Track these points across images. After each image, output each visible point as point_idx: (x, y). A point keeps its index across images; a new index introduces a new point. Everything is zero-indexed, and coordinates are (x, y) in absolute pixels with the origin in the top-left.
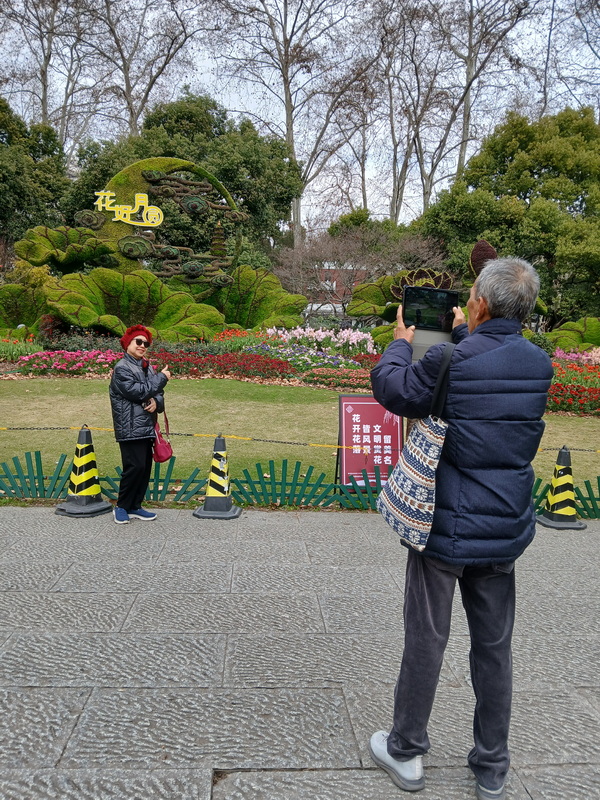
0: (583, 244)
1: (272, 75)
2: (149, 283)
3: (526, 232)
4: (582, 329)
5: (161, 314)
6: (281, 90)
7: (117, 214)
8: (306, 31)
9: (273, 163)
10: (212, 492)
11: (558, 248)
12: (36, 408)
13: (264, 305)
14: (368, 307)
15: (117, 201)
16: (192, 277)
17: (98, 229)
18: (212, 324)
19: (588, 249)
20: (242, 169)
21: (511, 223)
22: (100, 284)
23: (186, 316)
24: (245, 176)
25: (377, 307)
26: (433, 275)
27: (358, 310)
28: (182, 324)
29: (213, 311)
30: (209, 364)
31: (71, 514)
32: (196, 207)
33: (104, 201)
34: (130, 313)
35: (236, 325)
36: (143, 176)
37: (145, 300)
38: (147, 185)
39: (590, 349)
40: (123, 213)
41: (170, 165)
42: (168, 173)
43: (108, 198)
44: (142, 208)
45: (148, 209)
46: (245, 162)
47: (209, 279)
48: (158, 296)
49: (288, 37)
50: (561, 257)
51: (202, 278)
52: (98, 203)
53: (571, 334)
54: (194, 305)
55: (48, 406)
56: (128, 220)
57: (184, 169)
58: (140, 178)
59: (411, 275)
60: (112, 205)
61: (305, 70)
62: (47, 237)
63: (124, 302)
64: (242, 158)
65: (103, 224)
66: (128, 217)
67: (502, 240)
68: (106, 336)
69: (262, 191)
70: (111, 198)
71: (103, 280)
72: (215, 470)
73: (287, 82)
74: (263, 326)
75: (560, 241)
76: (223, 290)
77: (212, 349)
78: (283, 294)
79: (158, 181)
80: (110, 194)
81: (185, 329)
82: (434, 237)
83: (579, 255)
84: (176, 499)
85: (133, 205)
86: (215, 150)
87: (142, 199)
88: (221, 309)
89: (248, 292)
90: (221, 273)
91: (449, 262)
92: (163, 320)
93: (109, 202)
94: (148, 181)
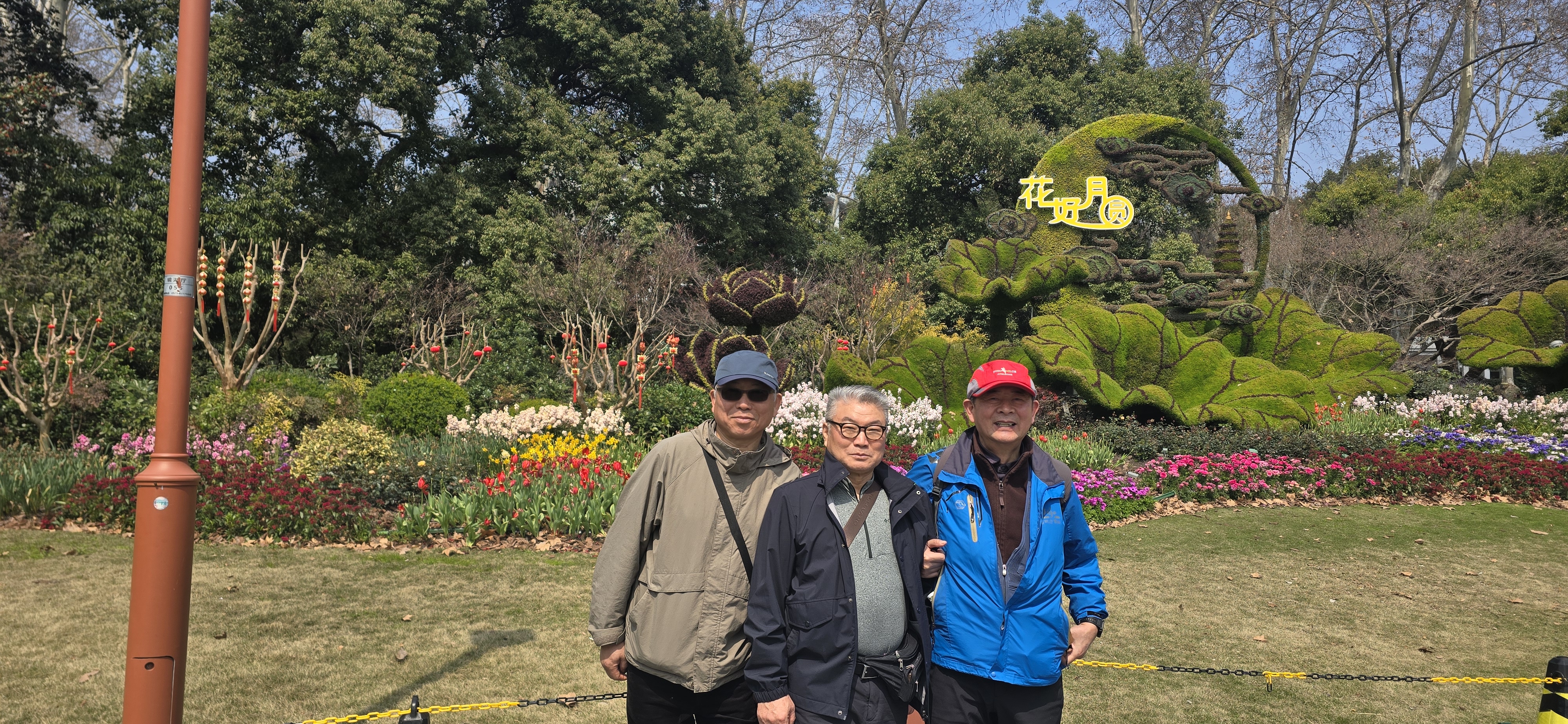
2: (1159, 324)
5: (1183, 378)
7: (1056, 213)
13: (1301, 353)
14: (1510, 350)
15: (1057, 190)
18: (1295, 393)
22: (1088, 331)
27: (1489, 356)
32: (1192, 193)
33: (1034, 193)
36: (1098, 147)
37: (1156, 355)
38: (1104, 163)
40: (1067, 210)
41: (1143, 127)
42: (1139, 141)
43: (1041, 188)
44: (1098, 200)
45: (1106, 200)
47: (1217, 313)
48: (1175, 347)
51: (1203, 311)
52: (1026, 195)
54: (1239, 360)
56: (1074, 222)
57: (1166, 131)
58: (1091, 151)
60: (1049, 198)
63: (1121, 360)
65: (1034, 230)
66: (1076, 216)
70: (1047, 187)
71: (1092, 323)
78: (1338, 332)
79: (1125, 153)
80: (1044, 180)
85: (1083, 197)
87: (1096, 185)
90: (1238, 302)
93: (1042, 193)
94: (1106, 156)
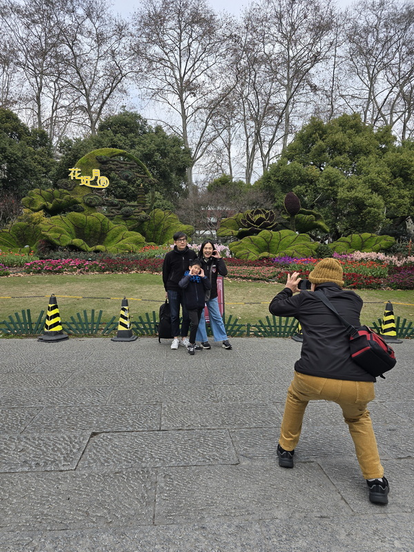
0: (353, 192)
1: (173, 98)
2: (101, 220)
3: (321, 186)
4: (350, 241)
5: (108, 238)
6: (179, 107)
7: (82, 181)
8: (193, 71)
9: (174, 150)
10: (121, 328)
11: (339, 194)
12: (33, 291)
13: (169, 232)
14: (228, 231)
15: (82, 173)
16: (126, 217)
17: (71, 190)
18: (138, 243)
19: (356, 194)
20: (156, 154)
21: (311, 182)
22: (73, 222)
23: (123, 239)
24: (158, 157)
25: (234, 231)
26: (264, 212)
27: (223, 233)
28: (121, 243)
29: (139, 236)
30: (135, 265)
31: (46, 341)
32: (128, 177)
33: (74, 174)
34: (90, 238)
35: (152, 243)
36: (97, 159)
37: (99, 230)
38: (99, 165)
39: (354, 252)
40: (85, 180)
41: (112, 153)
42: (111, 157)
43: (76, 172)
44: (97, 178)
45: (99, 178)
46: (158, 150)
47: (137, 217)
48: (107, 227)
49: (182, 75)
50: (341, 199)
51: (132, 216)
52: (71, 175)
53: (344, 244)
54: (127, 232)
55: (40, 290)
56: (88, 185)
57: (121, 154)
58: (95, 160)
59: (252, 213)
60: (79, 176)
61: (192, 95)
62: (41, 195)
63: (87, 231)
64: (156, 148)
65: (74, 187)
66: (89, 183)
67: (307, 191)
68: (76, 251)
69: (168, 166)
70: (78, 172)
71: (74, 219)
72: (122, 316)
73: (182, 102)
74: (168, 244)
75: (340, 189)
76: (145, 223)
77: (137, 257)
78: (179, 225)
79: (106, 162)
80: (77, 170)
81: (122, 246)
82: (267, 190)
83: (351, 198)
84: (104, 332)
85: (91, 176)
86: (140, 143)
87: (96, 172)
88: (144, 234)
89: (160, 224)
90: (144, 214)
91: (275, 205)
92: (109, 241)
93: (77, 174)
94: (100, 162)
